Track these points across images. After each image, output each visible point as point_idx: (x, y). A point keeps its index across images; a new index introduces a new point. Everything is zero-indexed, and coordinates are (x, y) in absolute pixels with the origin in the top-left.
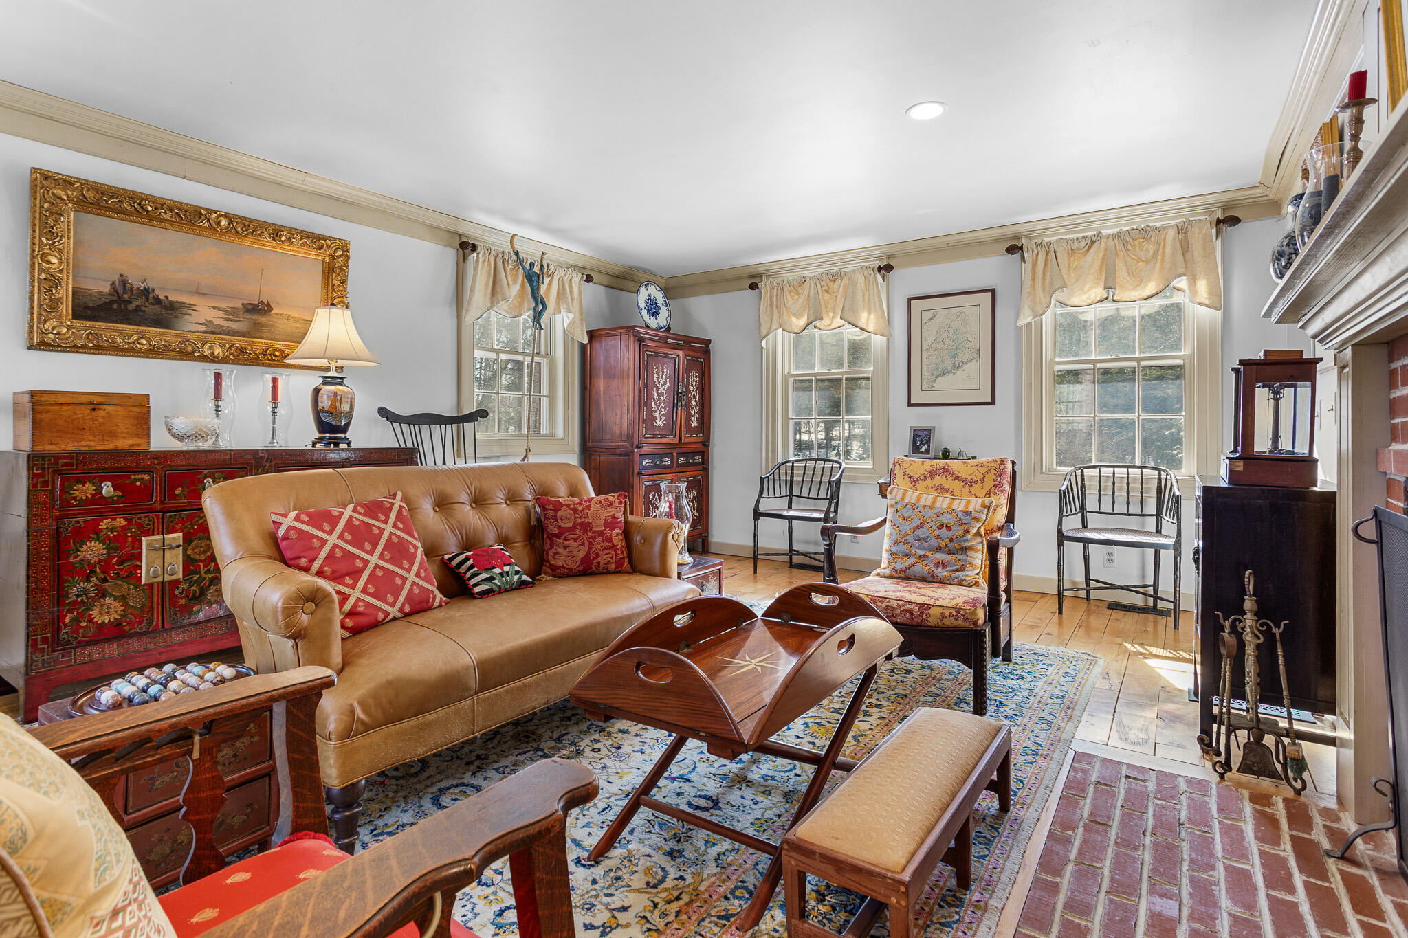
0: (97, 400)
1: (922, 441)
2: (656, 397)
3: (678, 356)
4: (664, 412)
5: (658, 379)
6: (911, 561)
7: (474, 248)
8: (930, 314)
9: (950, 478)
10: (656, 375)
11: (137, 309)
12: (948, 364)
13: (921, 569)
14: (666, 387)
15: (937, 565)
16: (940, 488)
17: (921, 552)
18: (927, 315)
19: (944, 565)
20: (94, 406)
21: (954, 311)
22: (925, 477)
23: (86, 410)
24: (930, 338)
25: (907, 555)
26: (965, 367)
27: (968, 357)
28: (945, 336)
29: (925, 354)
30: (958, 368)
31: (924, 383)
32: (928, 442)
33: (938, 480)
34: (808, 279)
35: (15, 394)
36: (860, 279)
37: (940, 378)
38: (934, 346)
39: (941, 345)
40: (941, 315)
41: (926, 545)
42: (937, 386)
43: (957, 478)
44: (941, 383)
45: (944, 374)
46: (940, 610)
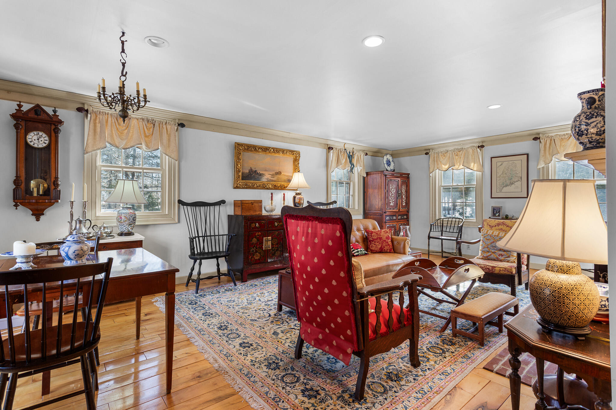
0: (253, 202)
1: (496, 211)
2: (391, 195)
3: (399, 180)
4: (393, 200)
5: (391, 189)
6: (490, 254)
7: (332, 148)
8: (500, 163)
9: (505, 226)
10: (391, 188)
11: (254, 176)
12: (508, 182)
13: (493, 256)
14: (394, 191)
15: (499, 255)
16: (501, 230)
17: (494, 251)
18: (499, 164)
19: (502, 255)
20: (252, 203)
21: (510, 162)
22: (496, 226)
23: (251, 205)
24: (500, 172)
25: (488, 252)
26: (515, 183)
27: (516, 180)
28: (506, 172)
29: (498, 179)
30: (512, 184)
31: (498, 189)
32: (499, 212)
33: (500, 227)
34: (449, 151)
35: (234, 201)
36: (471, 151)
37: (504, 188)
38: (502, 176)
39: (505, 175)
40: (505, 164)
41: (495, 249)
42: (503, 191)
43: (508, 226)
44: (505, 189)
45: (506, 186)
46: (499, 268)
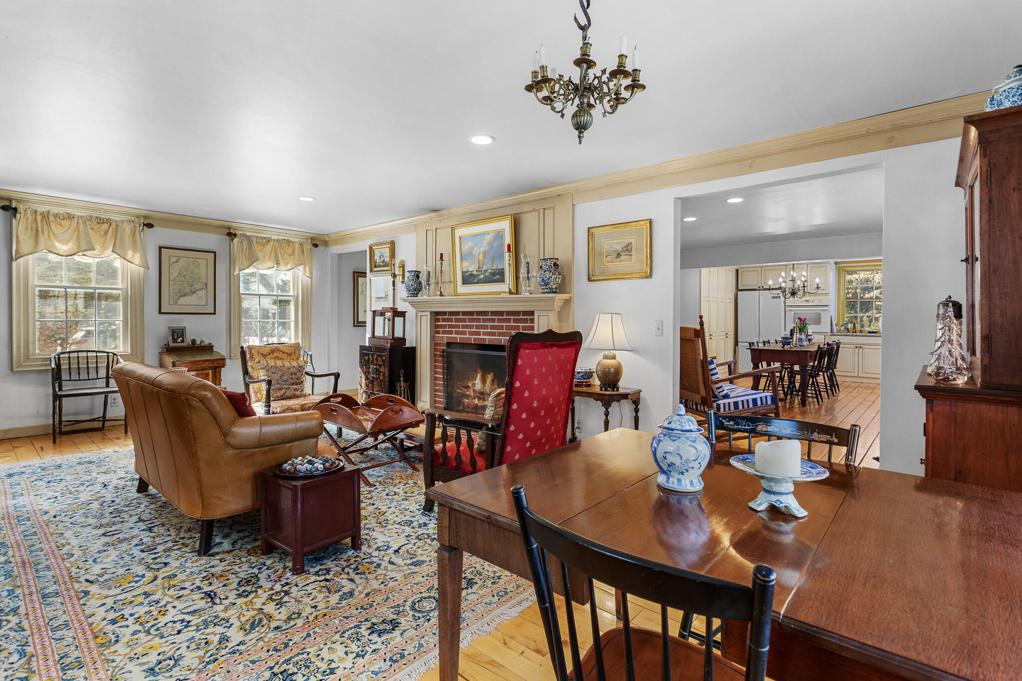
1: (178, 335)
6: (283, 391)
8: (175, 259)
12: (187, 289)
13: (288, 393)
15: (294, 390)
16: (277, 358)
17: (287, 387)
18: (173, 260)
19: (297, 390)
21: (191, 260)
24: (175, 274)
25: (281, 389)
26: (198, 293)
27: (199, 287)
28: (185, 273)
29: (171, 283)
30: (194, 293)
31: (171, 300)
32: (182, 336)
33: (276, 354)
34: (76, 217)
36: (128, 229)
37: (182, 298)
38: (178, 278)
39: (183, 279)
40: (183, 261)
41: (288, 383)
42: (179, 302)
43: (284, 353)
44: (183, 300)
45: (184, 296)
